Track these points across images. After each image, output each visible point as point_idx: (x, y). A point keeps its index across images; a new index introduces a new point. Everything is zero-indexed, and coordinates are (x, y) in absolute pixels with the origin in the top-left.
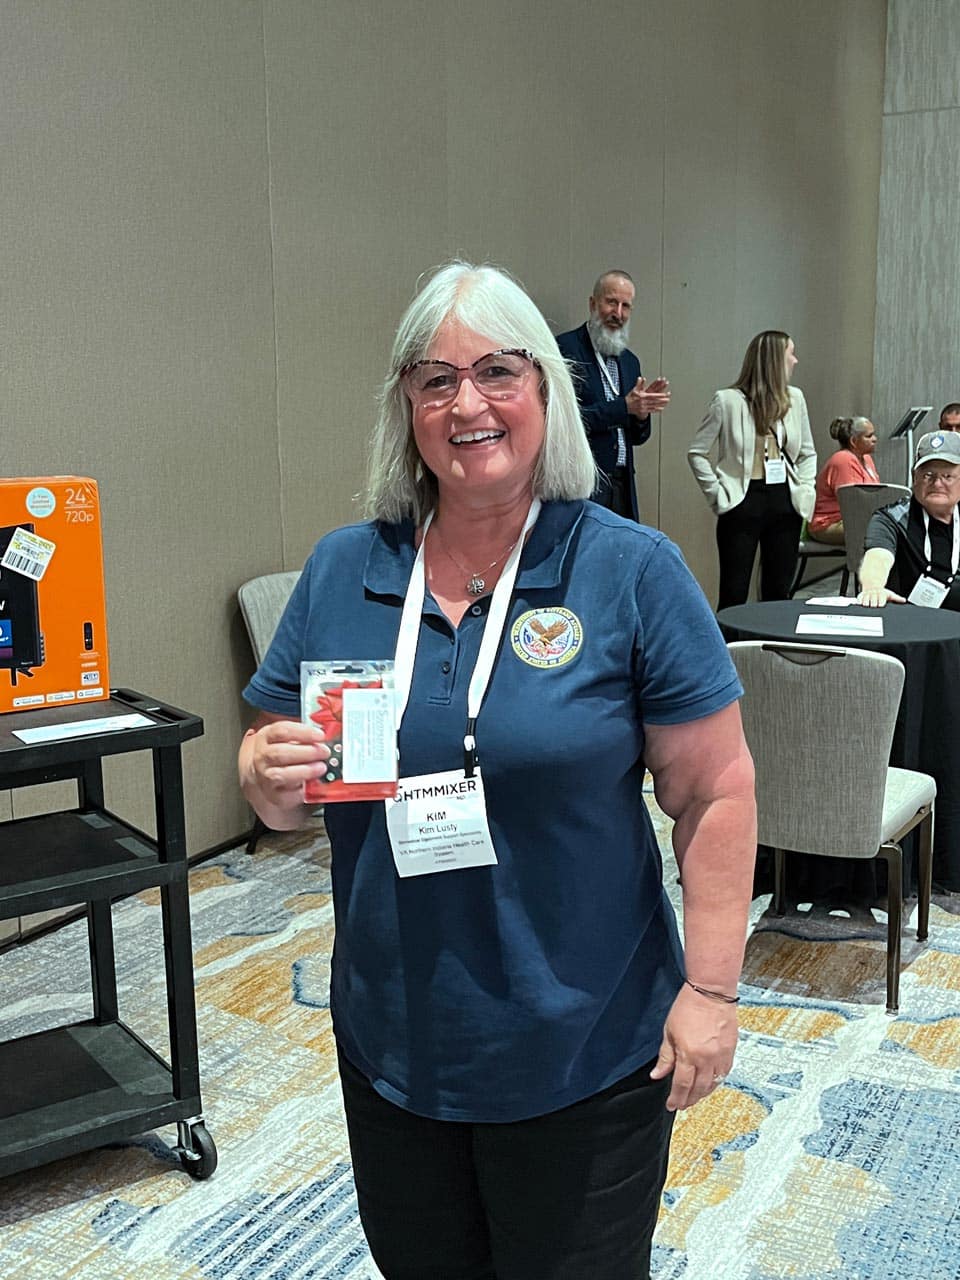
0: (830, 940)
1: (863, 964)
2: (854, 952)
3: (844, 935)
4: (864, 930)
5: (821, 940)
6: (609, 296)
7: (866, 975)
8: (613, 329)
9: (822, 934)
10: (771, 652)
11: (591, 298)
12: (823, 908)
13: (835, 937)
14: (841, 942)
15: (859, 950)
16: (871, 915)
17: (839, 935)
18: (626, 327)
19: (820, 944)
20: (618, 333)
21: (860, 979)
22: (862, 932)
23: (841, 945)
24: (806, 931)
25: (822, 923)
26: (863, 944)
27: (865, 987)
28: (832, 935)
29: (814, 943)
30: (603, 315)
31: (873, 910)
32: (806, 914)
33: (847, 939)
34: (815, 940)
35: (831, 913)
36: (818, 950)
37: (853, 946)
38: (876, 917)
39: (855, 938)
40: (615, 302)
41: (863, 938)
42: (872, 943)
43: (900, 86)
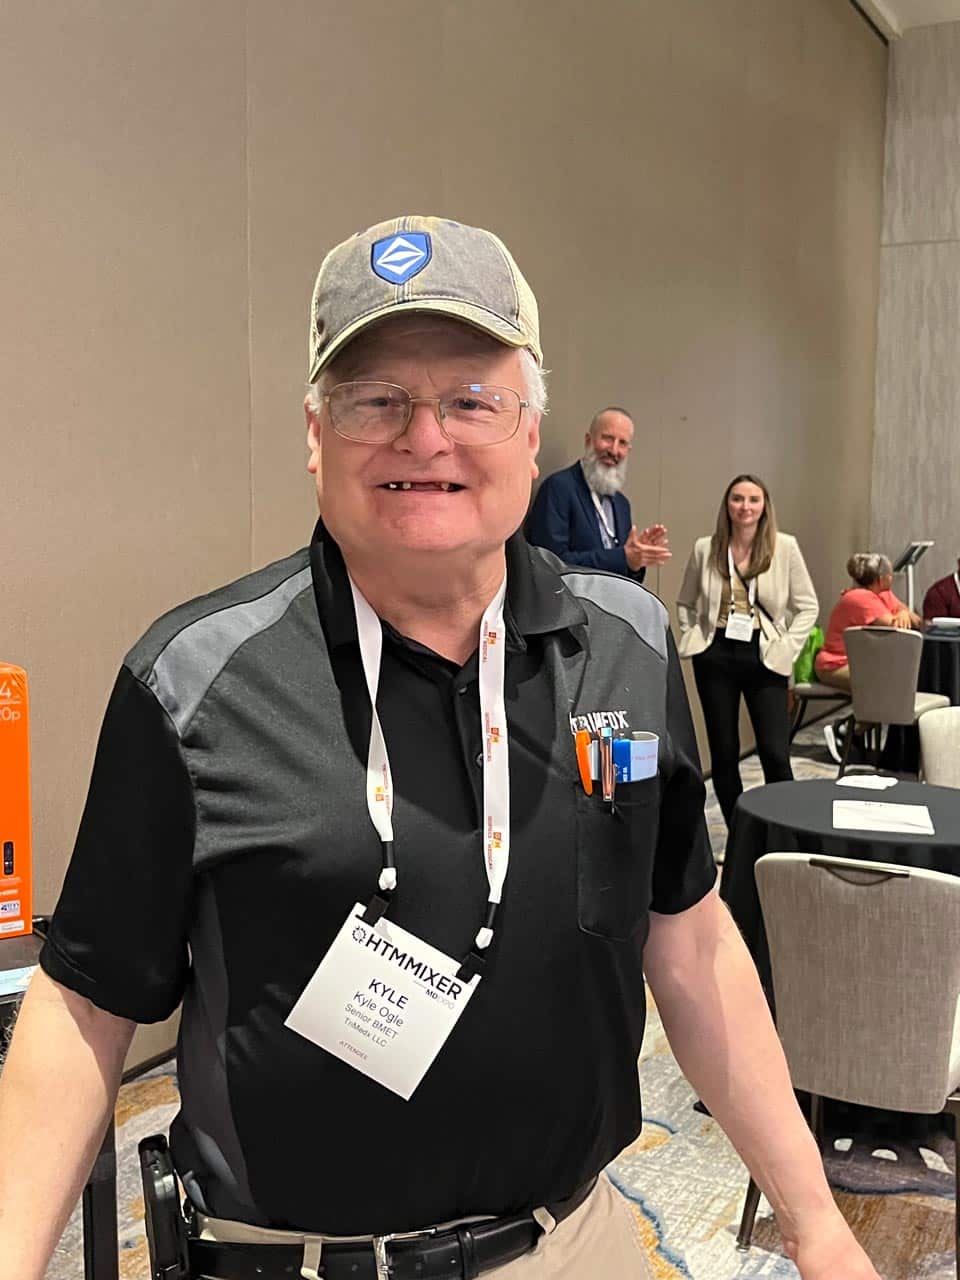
0: (879, 1192)
1: (920, 1229)
2: (908, 1211)
3: (894, 1187)
4: (916, 1179)
5: (868, 1192)
6: (606, 432)
7: (925, 1245)
8: (608, 466)
9: (868, 1184)
10: (819, 869)
11: (587, 435)
12: (864, 1147)
13: (883, 1188)
14: (891, 1196)
15: (913, 1209)
16: (920, 1157)
17: (887, 1185)
18: (623, 465)
19: (867, 1197)
20: (613, 471)
21: (919, 1251)
22: (914, 1182)
23: (890, 1200)
24: (849, 1179)
25: (865, 1168)
26: (916, 1199)
27: (927, 1264)
28: (878, 1185)
29: (859, 1197)
30: (598, 451)
31: (924, 1152)
32: (846, 1155)
33: (897, 1192)
34: (858, 1192)
35: (876, 1153)
36: (865, 1207)
37: (906, 1203)
38: (927, 1161)
39: (907, 1190)
40: (612, 438)
41: (916, 1190)
42: (927, 1198)
43: (898, 217)
